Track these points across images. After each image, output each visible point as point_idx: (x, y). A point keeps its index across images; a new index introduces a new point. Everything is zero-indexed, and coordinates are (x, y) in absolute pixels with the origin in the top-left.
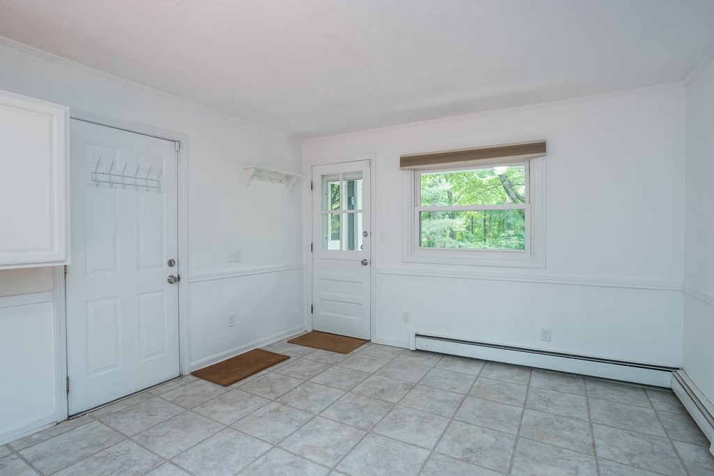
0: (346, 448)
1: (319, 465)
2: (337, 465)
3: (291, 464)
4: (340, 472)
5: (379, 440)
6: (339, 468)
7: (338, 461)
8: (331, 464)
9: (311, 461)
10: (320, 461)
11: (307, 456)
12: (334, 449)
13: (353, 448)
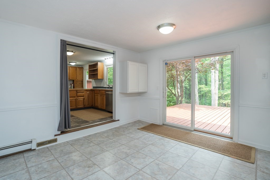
0: (134, 177)
1: (145, 172)
2: (139, 171)
3: (156, 175)
4: (138, 169)
5: (118, 178)
6: (138, 170)
7: (138, 173)
8: (141, 172)
9: (148, 174)
10: (145, 174)
11: (150, 177)
12: (138, 178)
13: (131, 176)
